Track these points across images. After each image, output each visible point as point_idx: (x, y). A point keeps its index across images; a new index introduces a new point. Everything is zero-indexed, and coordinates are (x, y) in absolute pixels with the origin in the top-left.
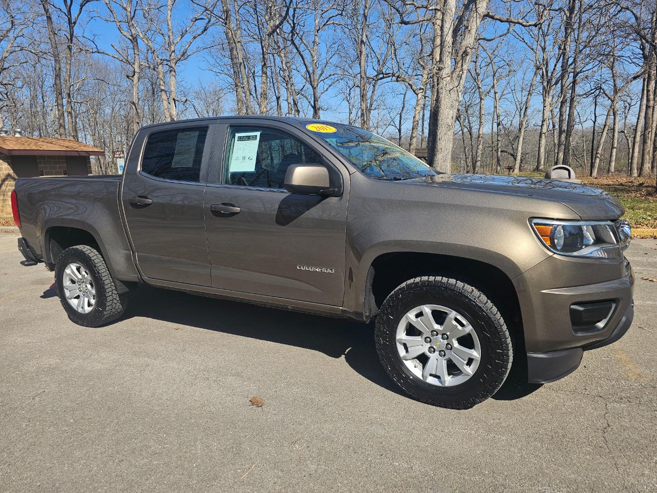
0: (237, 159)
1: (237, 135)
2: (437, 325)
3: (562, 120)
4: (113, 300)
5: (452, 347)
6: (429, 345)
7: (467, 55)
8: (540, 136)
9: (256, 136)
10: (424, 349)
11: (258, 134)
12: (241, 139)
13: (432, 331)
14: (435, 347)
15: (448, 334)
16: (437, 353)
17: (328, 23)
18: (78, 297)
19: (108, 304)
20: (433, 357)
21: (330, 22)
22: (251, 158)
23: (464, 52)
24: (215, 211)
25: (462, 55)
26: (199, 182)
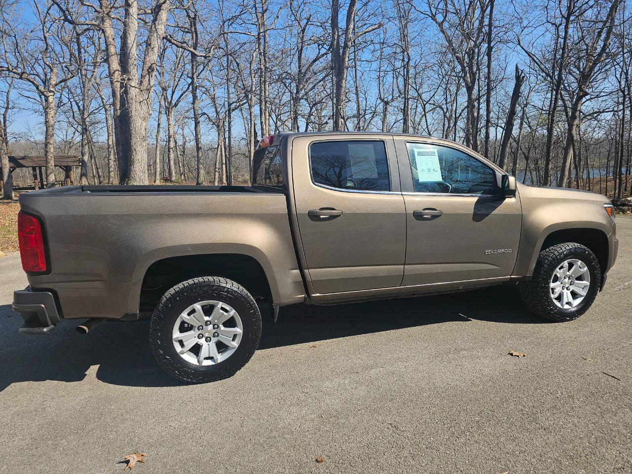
2: (568, 272)
3: (198, 139)
5: (574, 283)
7: (153, 71)
8: (169, 151)
10: (561, 288)
13: (565, 276)
14: (565, 286)
16: (565, 289)
20: (565, 292)
22: (435, 170)
23: (150, 67)
24: (418, 216)
25: (148, 70)
26: (390, 191)
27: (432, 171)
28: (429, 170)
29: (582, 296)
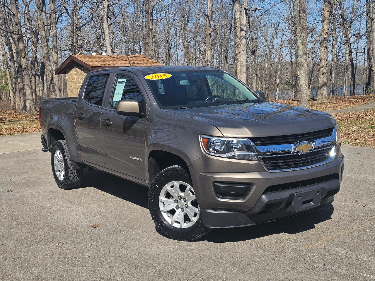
1: (119, 80)
2: (181, 193)
4: (72, 173)
5: (187, 206)
6: (176, 204)
9: (125, 81)
10: (173, 206)
13: (179, 196)
14: (179, 206)
15: (186, 198)
16: (180, 209)
18: (59, 171)
19: (69, 175)
20: (178, 211)
22: (121, 94)
28: (118, 93)
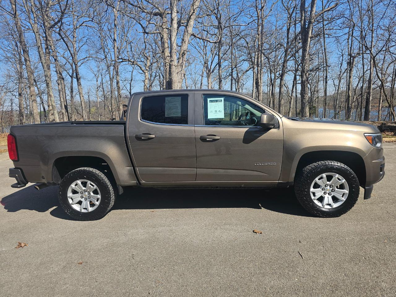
0: (211, 112)
1: (209, 99)
5: (334, 190)
7: (185, 55)
9: (221, 100)
11: (223, 99)
12: (211, 101)
13: (326, 185)
15: (333, 185)
17: (83, 25)
21: (84, 24)
22: (220, 111)
23: (183, 53)
24: (203, 139)
25: (182, 54)
26: (188, 124)
27: (218, 112)
28: (216, 111)
29: (342, 201)
